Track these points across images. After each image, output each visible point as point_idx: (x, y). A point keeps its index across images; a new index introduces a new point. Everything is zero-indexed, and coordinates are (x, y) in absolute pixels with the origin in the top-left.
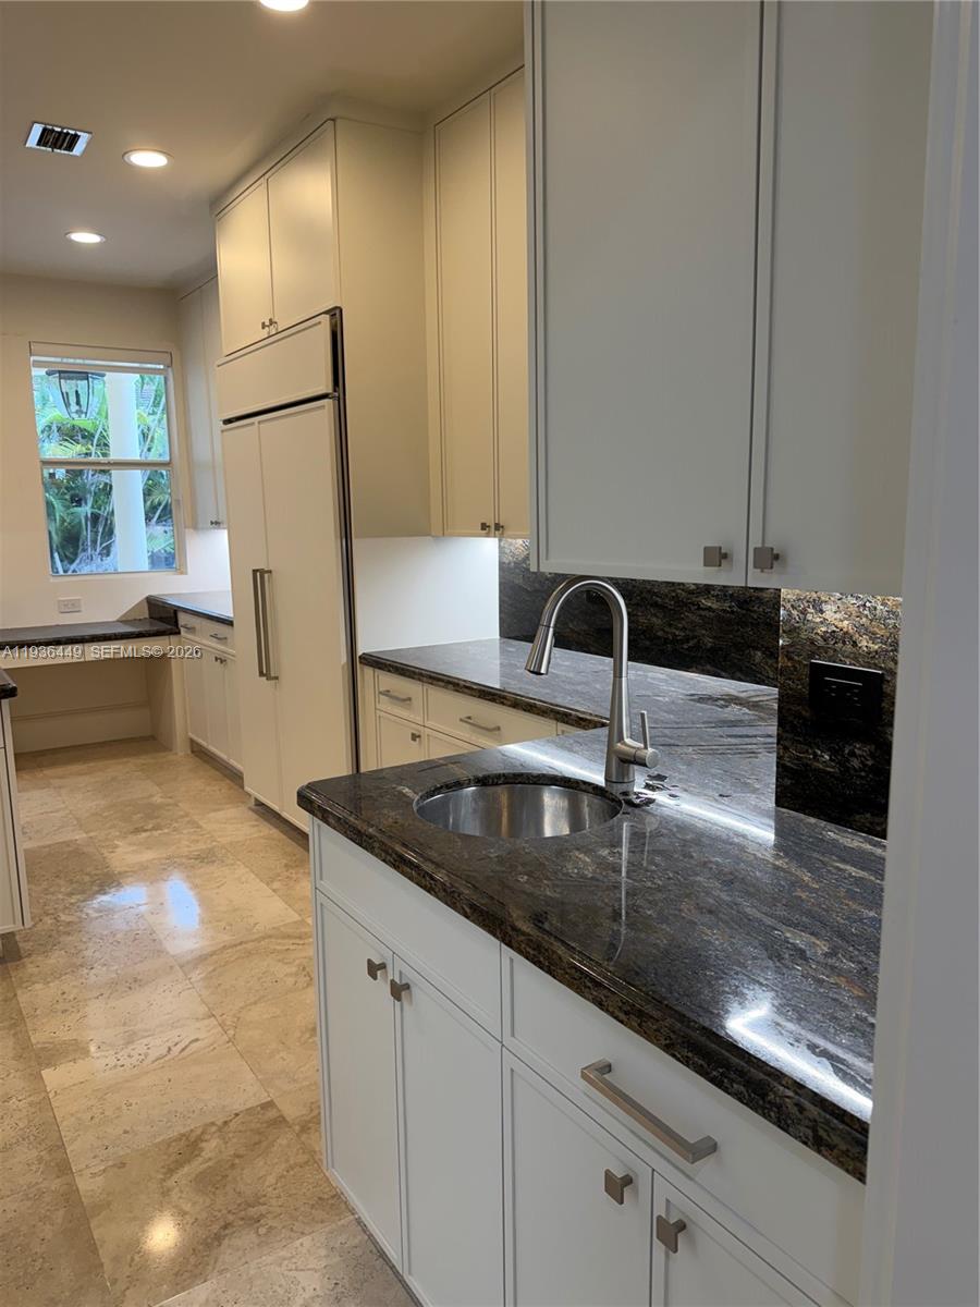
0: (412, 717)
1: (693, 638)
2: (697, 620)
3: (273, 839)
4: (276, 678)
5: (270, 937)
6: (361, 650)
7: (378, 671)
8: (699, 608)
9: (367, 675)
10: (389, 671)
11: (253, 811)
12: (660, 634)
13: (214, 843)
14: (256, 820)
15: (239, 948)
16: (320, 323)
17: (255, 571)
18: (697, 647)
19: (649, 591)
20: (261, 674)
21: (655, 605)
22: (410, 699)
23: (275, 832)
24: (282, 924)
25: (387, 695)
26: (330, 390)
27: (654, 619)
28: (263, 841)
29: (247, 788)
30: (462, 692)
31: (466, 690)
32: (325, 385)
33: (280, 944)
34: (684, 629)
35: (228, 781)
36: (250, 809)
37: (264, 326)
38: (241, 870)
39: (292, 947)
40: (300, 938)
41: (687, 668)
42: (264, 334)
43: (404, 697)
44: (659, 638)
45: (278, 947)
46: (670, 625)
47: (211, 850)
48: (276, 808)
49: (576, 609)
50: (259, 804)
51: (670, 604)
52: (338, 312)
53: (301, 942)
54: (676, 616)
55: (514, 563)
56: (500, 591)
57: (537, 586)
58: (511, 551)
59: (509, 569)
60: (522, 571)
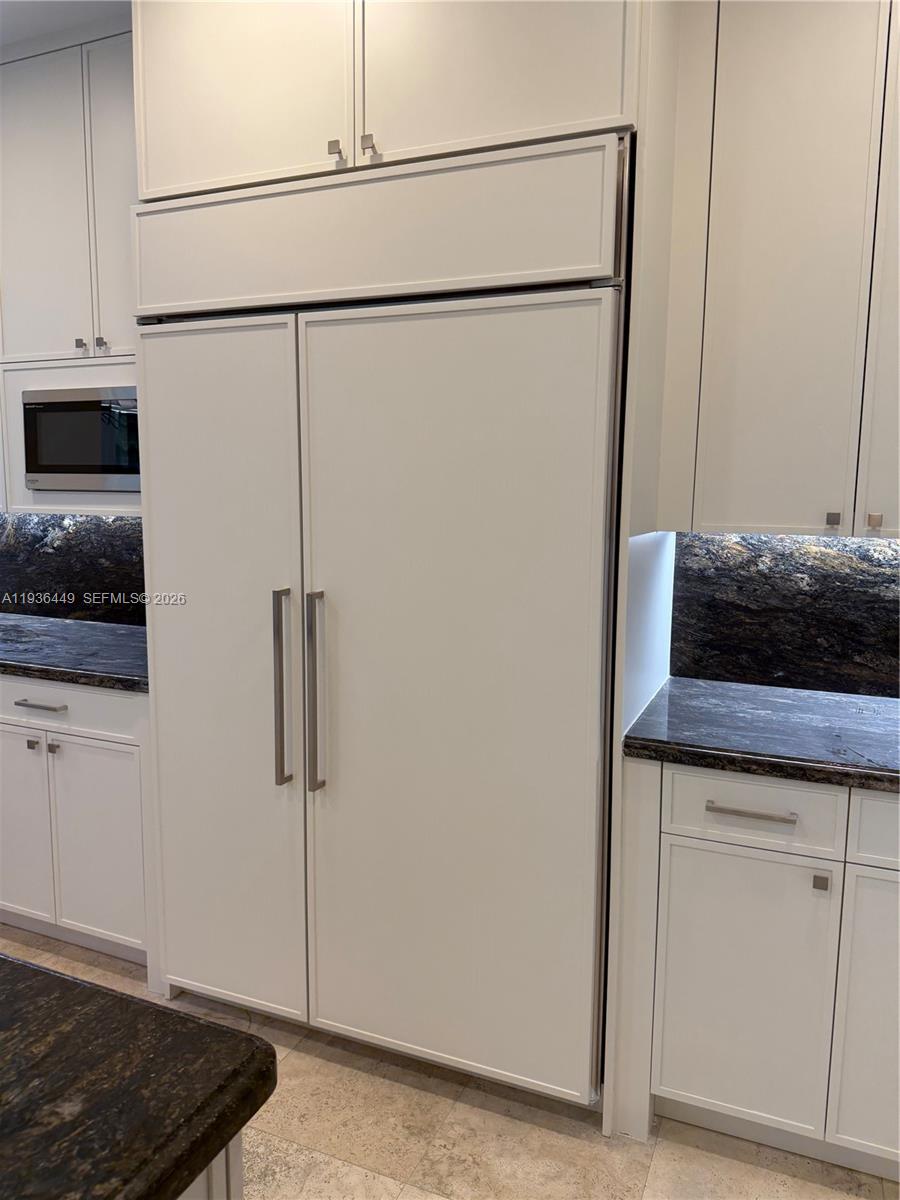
0: (798, 845)
4: (323, 783)
7: (671, 770)
9: (638, 777)
17: (278, 596)
20: (282, 778)
26: (609, 271)
42: (330, 163)
50: (178, 994)
55: (717, 569)
56: (674, 609)
57: (774, 602)
58: (709, 551)
59: (702, 577)
60: (738, 581)
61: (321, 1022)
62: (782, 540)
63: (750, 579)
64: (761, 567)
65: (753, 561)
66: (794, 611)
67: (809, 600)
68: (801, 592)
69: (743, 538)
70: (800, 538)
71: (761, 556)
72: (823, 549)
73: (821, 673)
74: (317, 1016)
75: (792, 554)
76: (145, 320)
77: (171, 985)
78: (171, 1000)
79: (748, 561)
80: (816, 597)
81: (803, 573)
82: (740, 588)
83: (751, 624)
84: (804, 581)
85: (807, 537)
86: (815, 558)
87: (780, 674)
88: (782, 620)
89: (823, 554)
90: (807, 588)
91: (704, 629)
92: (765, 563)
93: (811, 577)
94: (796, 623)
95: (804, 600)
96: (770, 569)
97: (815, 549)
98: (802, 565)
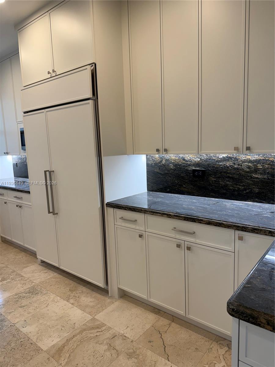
0: (137, 227)
1: (249, 189)
2: (251, 182)
3: (58, 278)
4: (57, 214)
5: (85, 330)
6: (107, 200)
7: (115, 210)
8: (251, 178)
9: (110, 212)
10: (125, 209)
11: (41, 265)
12: (231, 188)
13: (33, 284)
14: (45, 270)
15: (74, 339)
16: (87, 69)
17: (45, 172)
18: (251, 192)
19: (225, 172)
20: (49, 212)
21: (229, 177)
22: (136, 221)
23: (56, 275)
24: (86, 321)
25: (122, 219)
26: (91, 96)
27: (228, 183)
28: (53, 279)
29: (38, 257)
30: (174, 218)
31: (175, 217)
32: (89, 94)
33: (91, 333)
34: (244, 186)
35: (23, 253)
36: (39, 264)
37: (49, 73)
38: (52, 296)
39: (98, 334)
40: (98, 328)
41: (245, 201)
42: (49, 76)
43: (134, 220)
44: (230, 189)
45: (92, 335)
46: (236, 185)
47: (33, 288)
48: (57, 265)
49: (187, 180)
50: (43, 262)
51: (236, 176)
52: (94, 65)
53: (100, 330)
54: (239, 181)
55: (154, 164)
56: (147, 174)
57: (166, 172)
58: (153, 159)
59: (152, 166)
60: (159, 167)
61: (62, 268)
62: (167, 156)
63: (161, 166)
64: (163, 163)
65: (161, 161)
66: (170, 174)
67: (173, 171)
68: (172, 169)
69: (159, 156)
70: (170, 155)
71: (163, 160)
72: (175, 158)
73: (177, 190)
74: (61, 266)
75: (169, 159)
76: (25, 113)
77: (41, 260)
78: (41, 263)
79: (160, 161)
80: (175, 170)
81: (171, 164)
82: (159, 168)
83: (162, 177)
84: (172, 166)
85: (171, 155)
86: (174, 160)
87: (169, 190)
88: (168, 176)
89: (175, 159)
90: (173, 168)
91: (153, 179)
92: (164, 162)
93: (173, 165)
94: (171, 177)
95: (172, 171)
96: (165, 163)
97: (173, 158)
98: (171, 162)
